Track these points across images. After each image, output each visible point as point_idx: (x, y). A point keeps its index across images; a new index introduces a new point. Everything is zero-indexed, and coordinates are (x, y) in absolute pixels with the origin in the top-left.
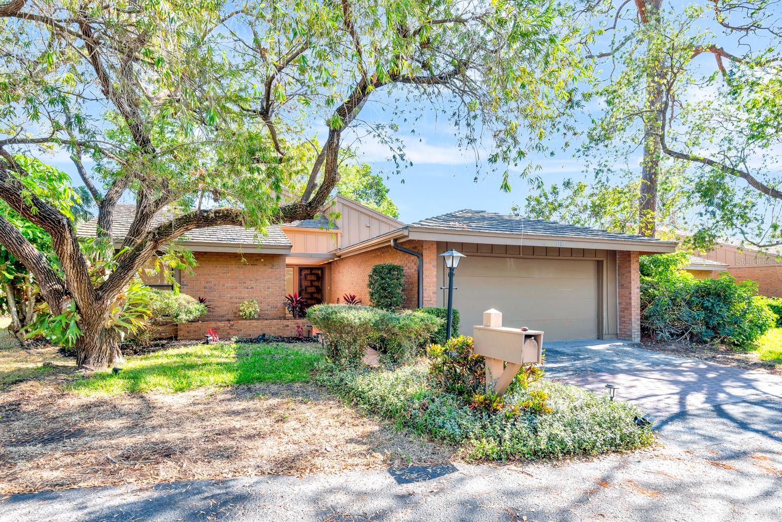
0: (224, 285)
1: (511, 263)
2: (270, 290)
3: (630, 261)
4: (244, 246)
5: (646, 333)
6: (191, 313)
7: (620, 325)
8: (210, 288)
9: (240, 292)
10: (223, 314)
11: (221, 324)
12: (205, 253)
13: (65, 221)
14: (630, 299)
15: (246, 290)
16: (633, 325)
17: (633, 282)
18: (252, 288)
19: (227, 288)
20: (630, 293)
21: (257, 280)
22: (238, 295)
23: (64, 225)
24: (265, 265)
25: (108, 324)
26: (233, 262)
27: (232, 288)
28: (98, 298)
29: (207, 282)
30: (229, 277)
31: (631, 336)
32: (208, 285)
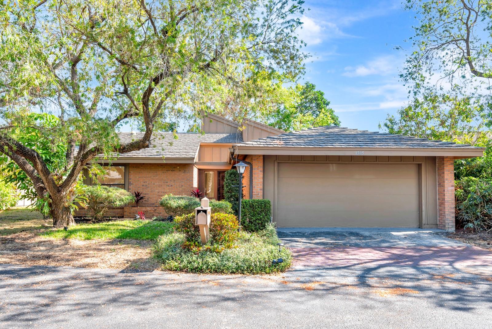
0: (154, 184)
1: (333, 168)
2: (183, 187)
3: (444, 164)
4: (167, 159)
5: (460, 224)
6: (123, 201)
7: (439, 217)
8: (146, 186)
9: (164, 189)
10: (153, 202)
11: (149, 209)
12: (143, 164)
13: (36, 155)
14: (444, 195)
15: (168, 187)
16: (447, 217)
17: (446, 182)
18: (172, 186)
19: (156, 186)
20: (444, 191)
21: (174, 181)
22: (163, 190)
23: (35, 156)
24: (180, 171)
25: (66, 204)
26: (160, 169)
27: (159, 186)
28: (59, 191)
29: (144, 182)
30: (157, 179)
31: (445, 226)
32: (145, 184)
